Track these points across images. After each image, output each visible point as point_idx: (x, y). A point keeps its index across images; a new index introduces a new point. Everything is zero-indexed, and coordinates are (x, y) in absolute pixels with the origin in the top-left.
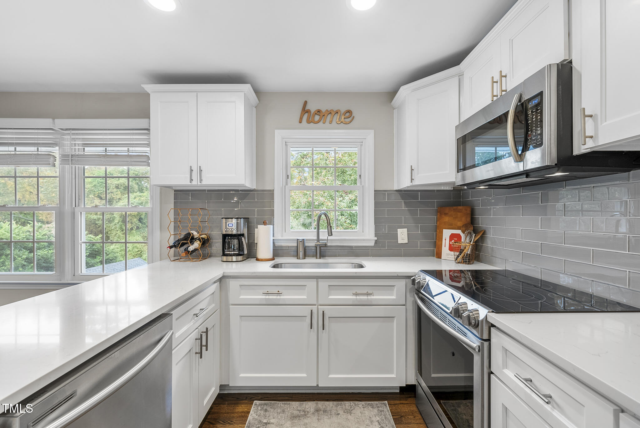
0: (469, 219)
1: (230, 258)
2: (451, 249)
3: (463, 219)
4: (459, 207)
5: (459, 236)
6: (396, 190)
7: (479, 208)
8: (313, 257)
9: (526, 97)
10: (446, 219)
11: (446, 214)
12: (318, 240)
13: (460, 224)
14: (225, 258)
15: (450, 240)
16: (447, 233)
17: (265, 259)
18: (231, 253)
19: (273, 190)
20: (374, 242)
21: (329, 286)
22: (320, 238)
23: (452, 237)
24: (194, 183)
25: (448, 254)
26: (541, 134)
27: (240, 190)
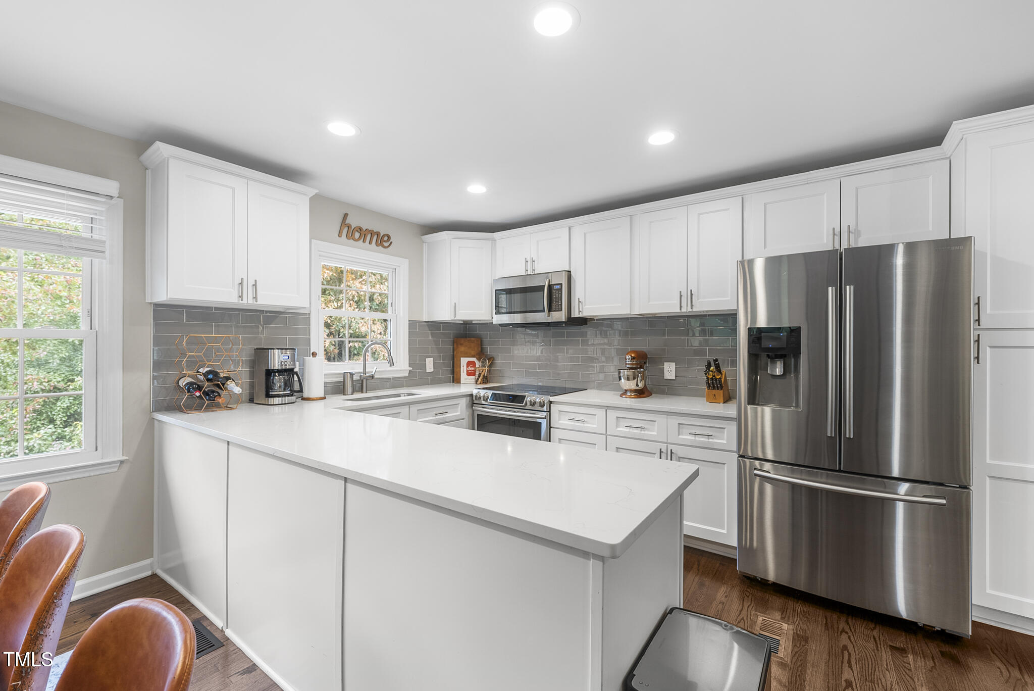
0: (480, 349)
1: (277, 400)
2: (469, 374)
3: (476, 349)
4: (473, 339)
5: (473, 364)
6: (425, 322)
7: (486, 340)
8: (359, 391)
9: (553, 283)
10: (462, 349)
11: (461, 344)
12: (365, 372)
13: (473, 353)
14: (271, 401)
15: (467, 367)
16: (464, 361)
17: (316, 398)
18: (280, 393)
19: (309, 314)
20: (408, 372)
21: (418, 410)
22: (367, 370)
23: (469, 364)
24: (245, 301)
25: (466, 379)
26: (561, 305)
27: (266, 311)
